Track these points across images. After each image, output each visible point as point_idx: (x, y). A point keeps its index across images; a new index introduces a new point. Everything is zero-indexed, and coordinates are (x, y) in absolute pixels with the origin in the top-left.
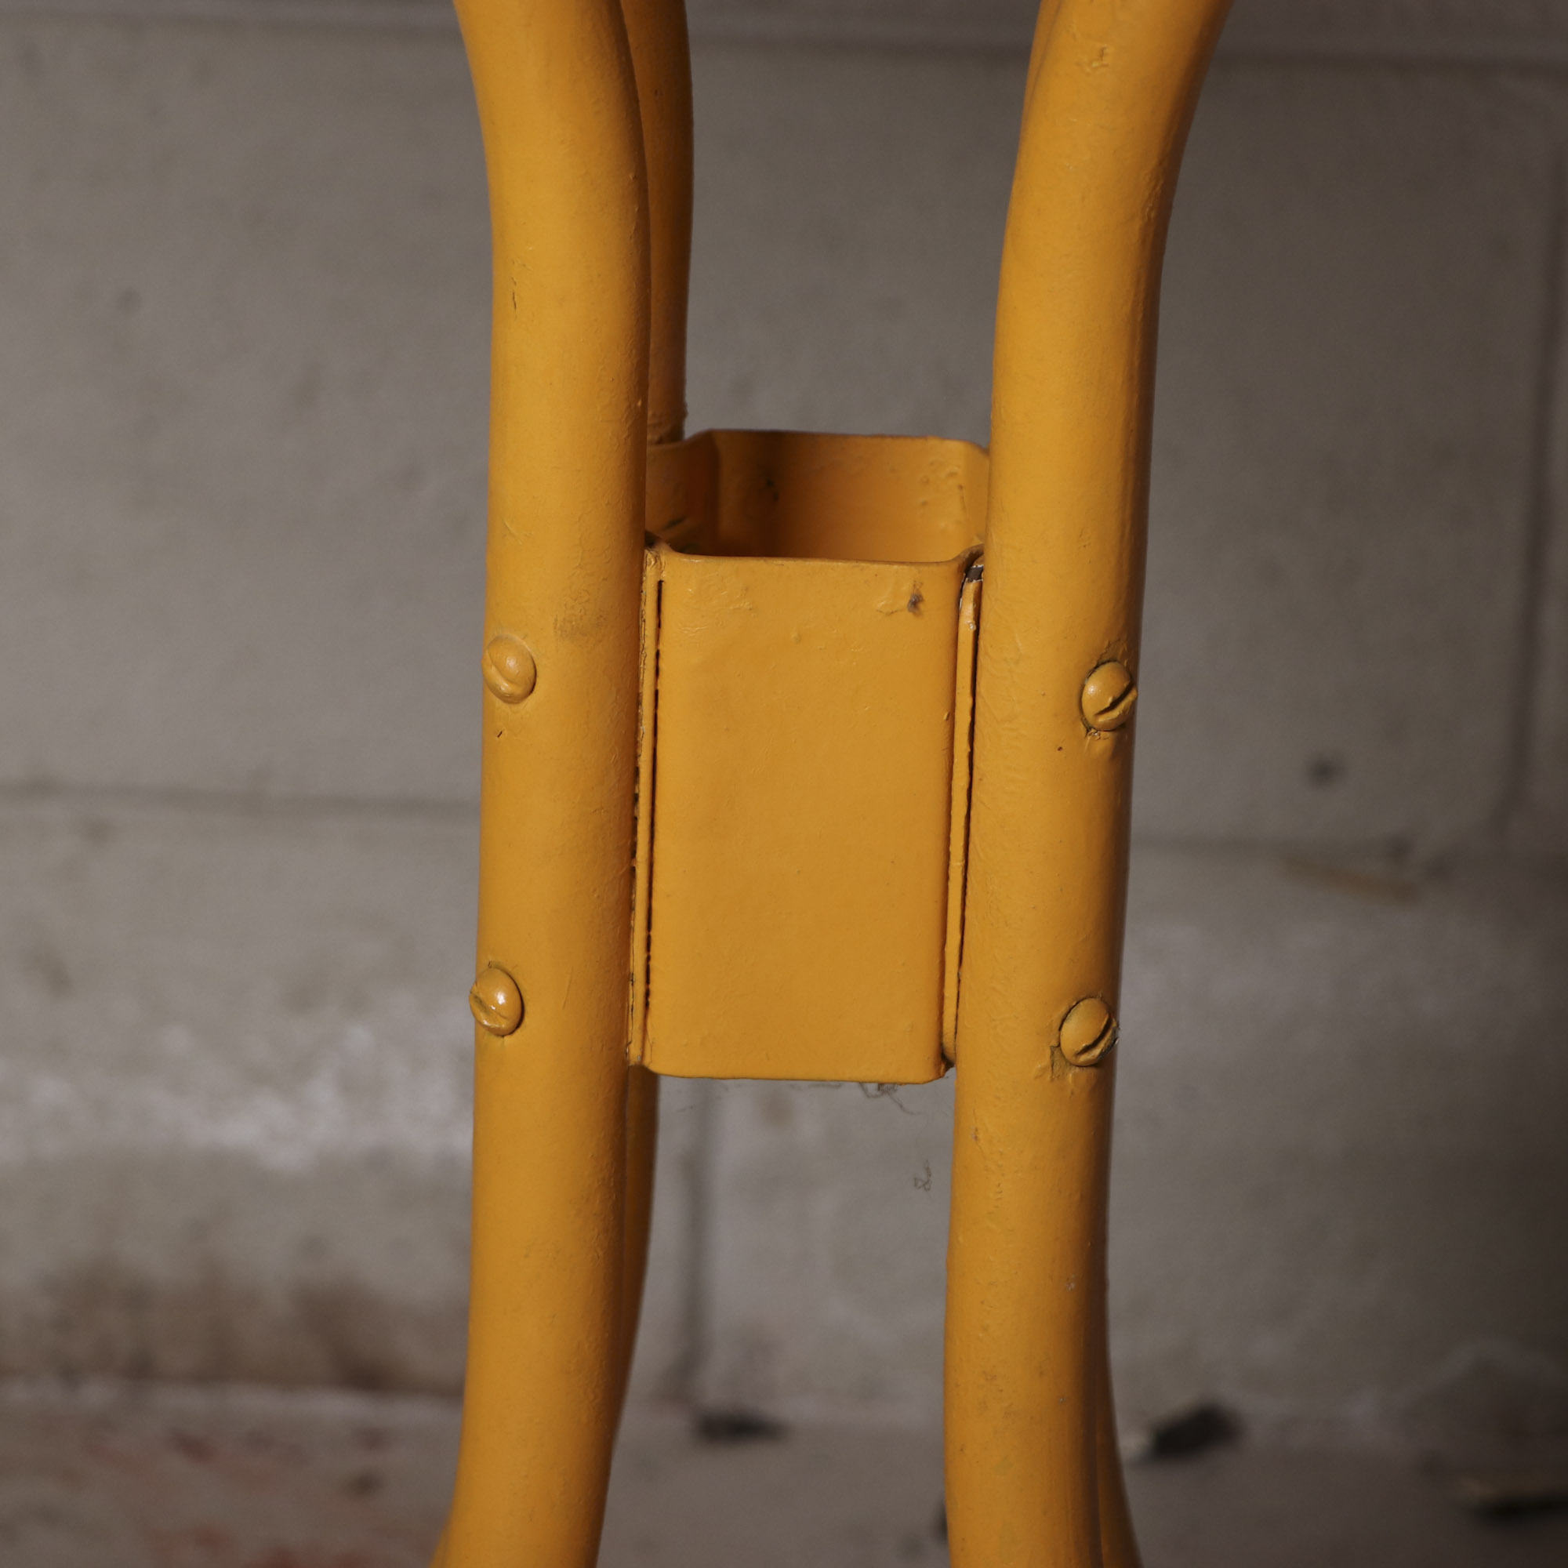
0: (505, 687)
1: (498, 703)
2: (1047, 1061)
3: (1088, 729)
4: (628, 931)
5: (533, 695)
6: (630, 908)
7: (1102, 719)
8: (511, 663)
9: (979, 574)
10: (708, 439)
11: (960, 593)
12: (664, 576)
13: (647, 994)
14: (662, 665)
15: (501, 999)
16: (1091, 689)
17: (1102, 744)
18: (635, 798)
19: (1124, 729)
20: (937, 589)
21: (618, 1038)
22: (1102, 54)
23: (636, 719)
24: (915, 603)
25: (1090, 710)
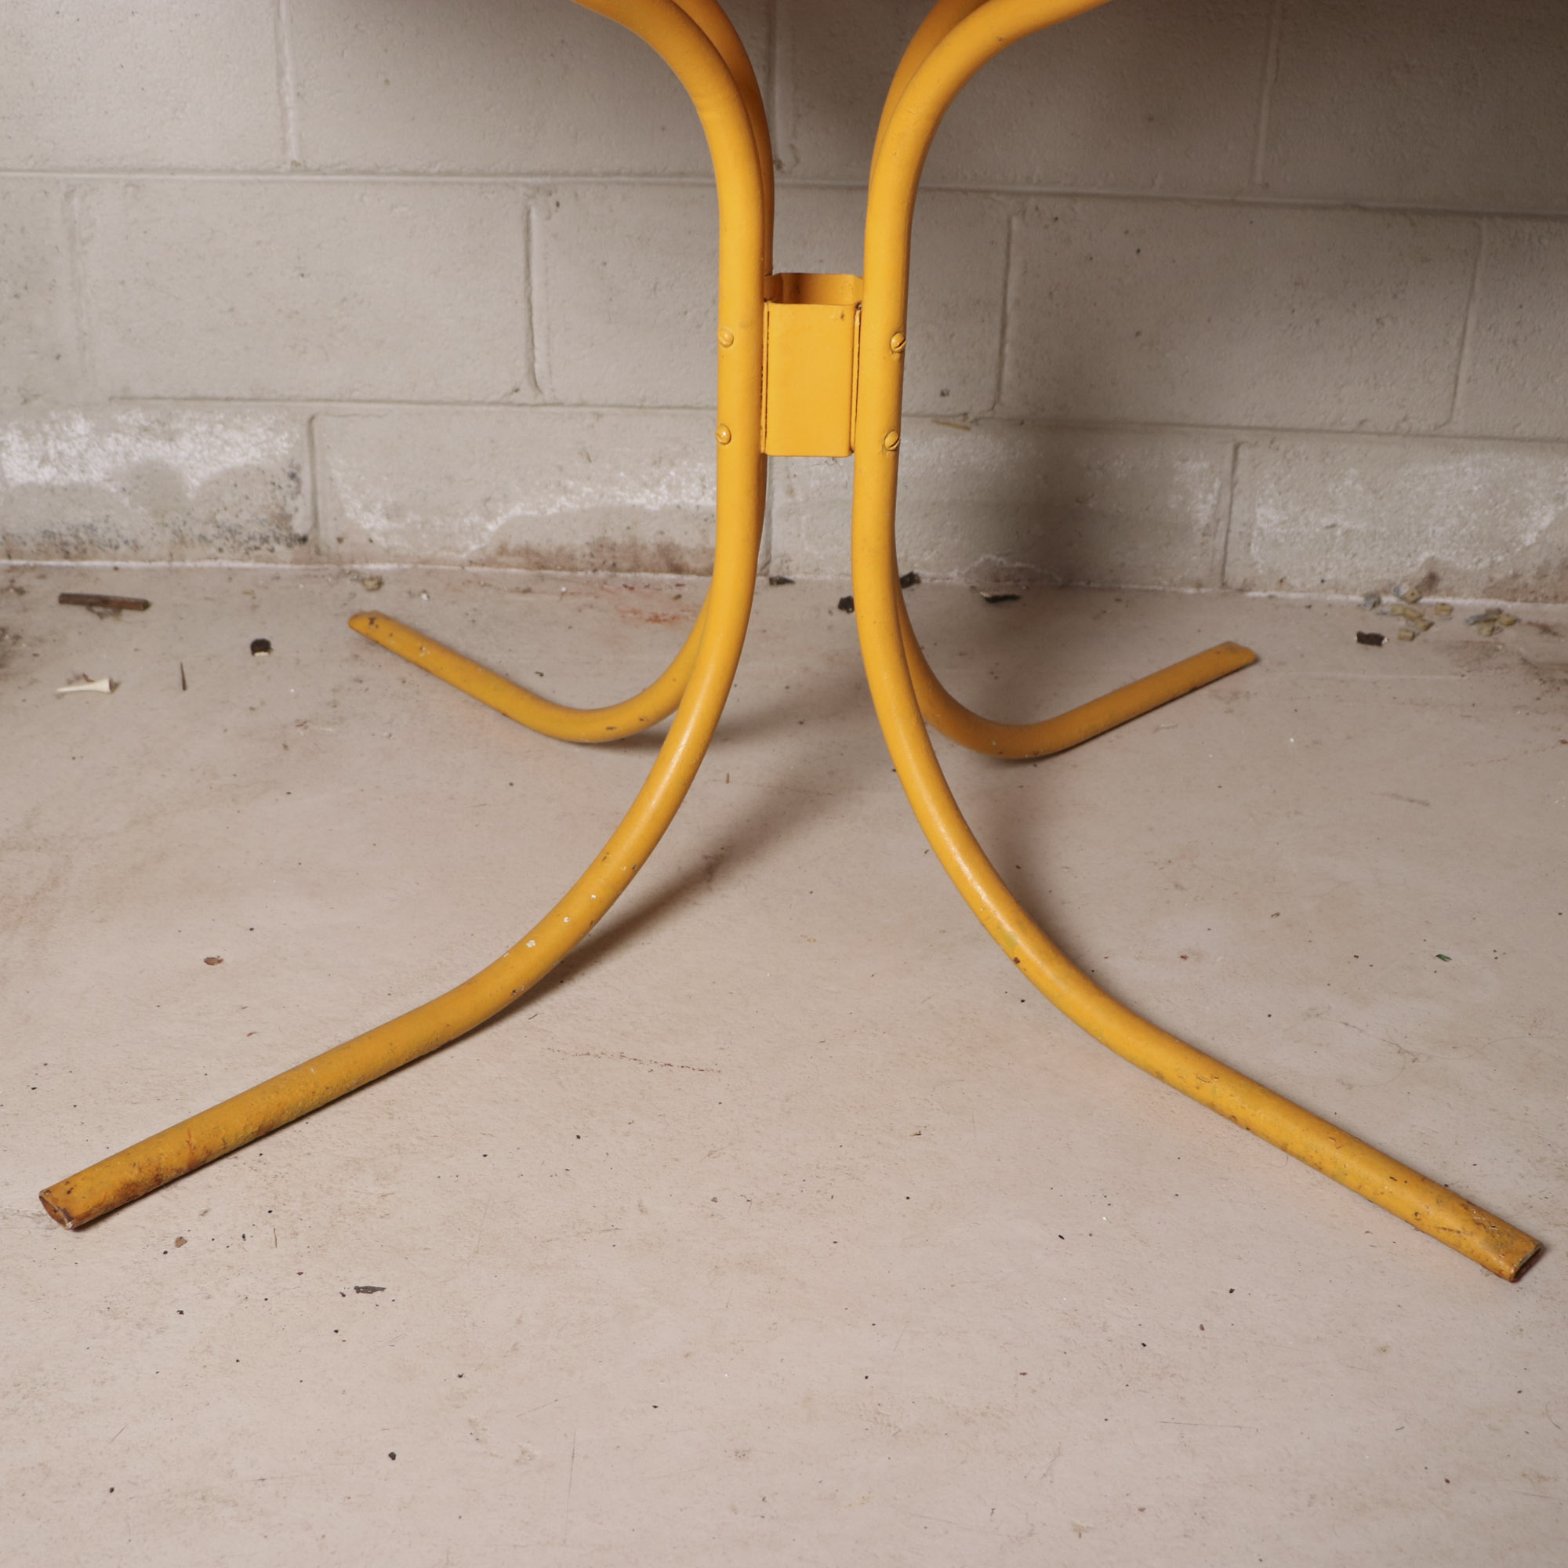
0: (724, 343)
1: (722, 347)
2: (881, 449)
3: (893, 352)
4: (760, 414)
5: (733, 345)
6: (761, 407)
7: (897, 349)
8: (726, 336)
9: (860, 308)
10: (779, 276)
11: (855, 314)
12: (770, 310)
13: (766, 432)
14: (769, 336)
15: (724, 434)
16: (893, 341)
17: (897, 356)
18: (762, 375)
19: (902, 352)
20: (849, 313)
21: (758, 445)
22: (895, 154)
23: (762, 352)
24: (842, 317)
25: (893, 347)
